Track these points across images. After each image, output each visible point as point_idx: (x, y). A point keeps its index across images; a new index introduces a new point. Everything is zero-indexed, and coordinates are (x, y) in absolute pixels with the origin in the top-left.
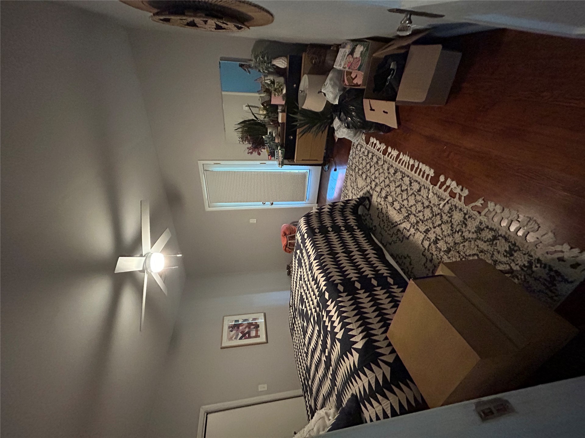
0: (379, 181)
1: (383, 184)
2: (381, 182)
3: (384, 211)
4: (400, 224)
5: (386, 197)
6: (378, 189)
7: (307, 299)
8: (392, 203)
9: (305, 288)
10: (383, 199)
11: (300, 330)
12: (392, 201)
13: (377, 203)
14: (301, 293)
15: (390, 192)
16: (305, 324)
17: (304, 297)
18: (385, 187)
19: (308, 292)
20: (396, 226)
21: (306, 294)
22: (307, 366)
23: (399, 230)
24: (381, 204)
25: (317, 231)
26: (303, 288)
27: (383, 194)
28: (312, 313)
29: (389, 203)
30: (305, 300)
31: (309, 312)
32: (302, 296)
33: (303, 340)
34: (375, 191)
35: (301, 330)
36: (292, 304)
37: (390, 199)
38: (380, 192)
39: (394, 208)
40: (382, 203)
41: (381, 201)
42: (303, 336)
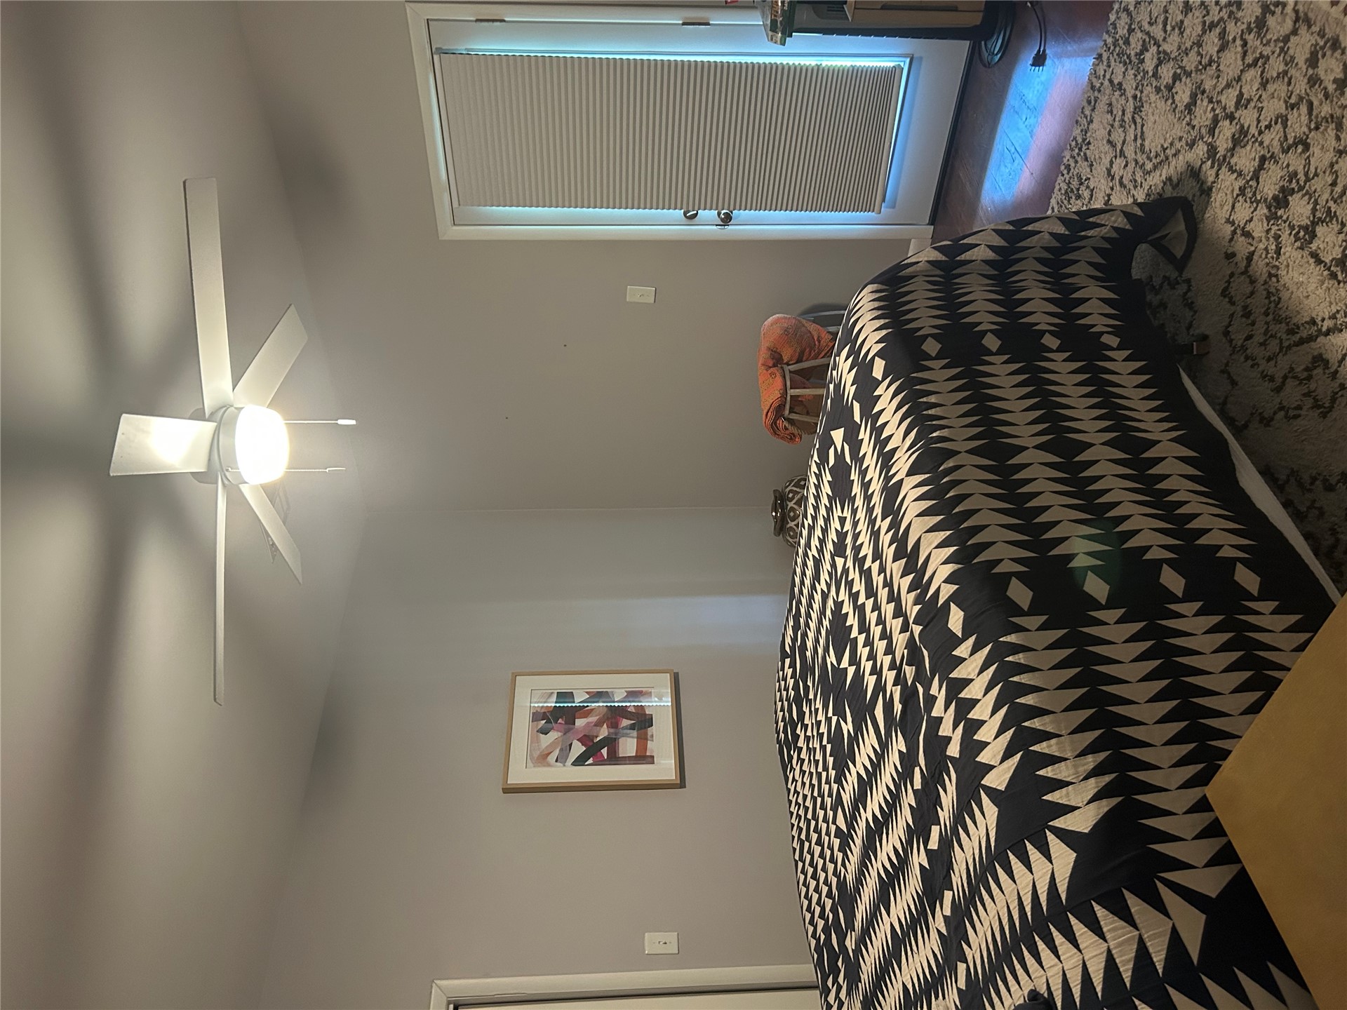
0: (1259, 121)
1: (1272, 138)
2: (1268, 127)
3: (1259, 267)
4: (1327, 333)
5: (1281, 201)
6: (1246, 159)
7: (864, 628)
8: (1306, 228)
9: (859, 586)
10: (1262, 210)
11: (823, 748)
12: (1306, 222)
13: (1229, 228)
14: (839, 605)
15: (1306, 174)
16: (847, 727)
17: (852, 621)
18: (1286, 151)
19: (869, 604)
20: (1311, 339)
21: (860, 610)
22: (842, 884)
23: (1320, 360)
24: (1247, 234)
25: (931, 347)
26: (850, 584)
27: (1270, 185)
28: (880, 687)
29: (1292, 227)
30: (854, 633)
31: (870, 681)
32: (839, 617)
33: (835, 787)
34: (1231, 170)
35: (829, 747)
36: (793, 648)
37: (1299, 209)
38: (1256, 177)
39: (1314, 255)
40: (1258, 229)
41: (1251, 220)
42: (833, 773)
